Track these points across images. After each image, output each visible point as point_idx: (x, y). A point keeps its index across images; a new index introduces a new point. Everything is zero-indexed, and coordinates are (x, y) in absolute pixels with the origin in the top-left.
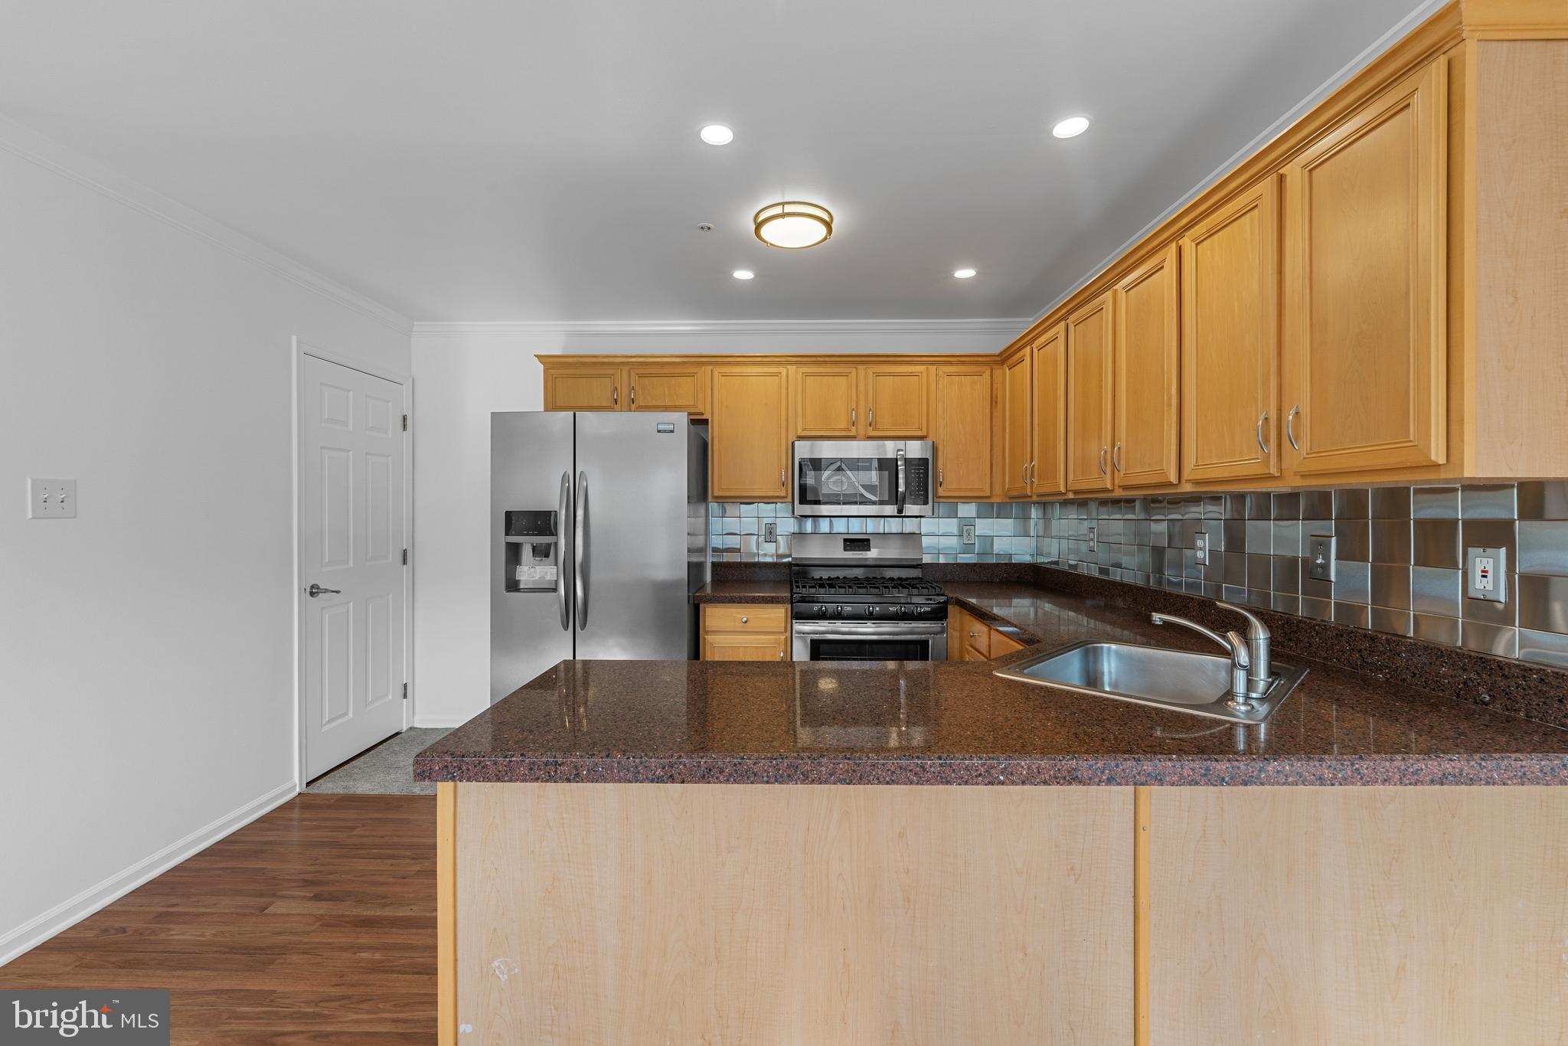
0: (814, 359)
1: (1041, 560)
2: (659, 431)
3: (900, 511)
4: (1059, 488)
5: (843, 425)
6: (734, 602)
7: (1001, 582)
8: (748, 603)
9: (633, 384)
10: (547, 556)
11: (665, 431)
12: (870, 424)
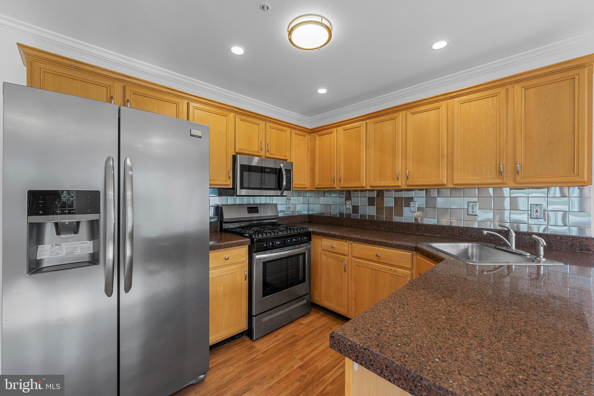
0: (244, 112)
1: (310, 213)
2: (192, 135)
3: (282, 193)
4: (363, 185)
5: (257, 150)
6: (221, 248)
7: (300, 223)
8: (229, 247)
9: (128, 97)
10: (76, 232)
11: (196, 136)
12: (268, 151)
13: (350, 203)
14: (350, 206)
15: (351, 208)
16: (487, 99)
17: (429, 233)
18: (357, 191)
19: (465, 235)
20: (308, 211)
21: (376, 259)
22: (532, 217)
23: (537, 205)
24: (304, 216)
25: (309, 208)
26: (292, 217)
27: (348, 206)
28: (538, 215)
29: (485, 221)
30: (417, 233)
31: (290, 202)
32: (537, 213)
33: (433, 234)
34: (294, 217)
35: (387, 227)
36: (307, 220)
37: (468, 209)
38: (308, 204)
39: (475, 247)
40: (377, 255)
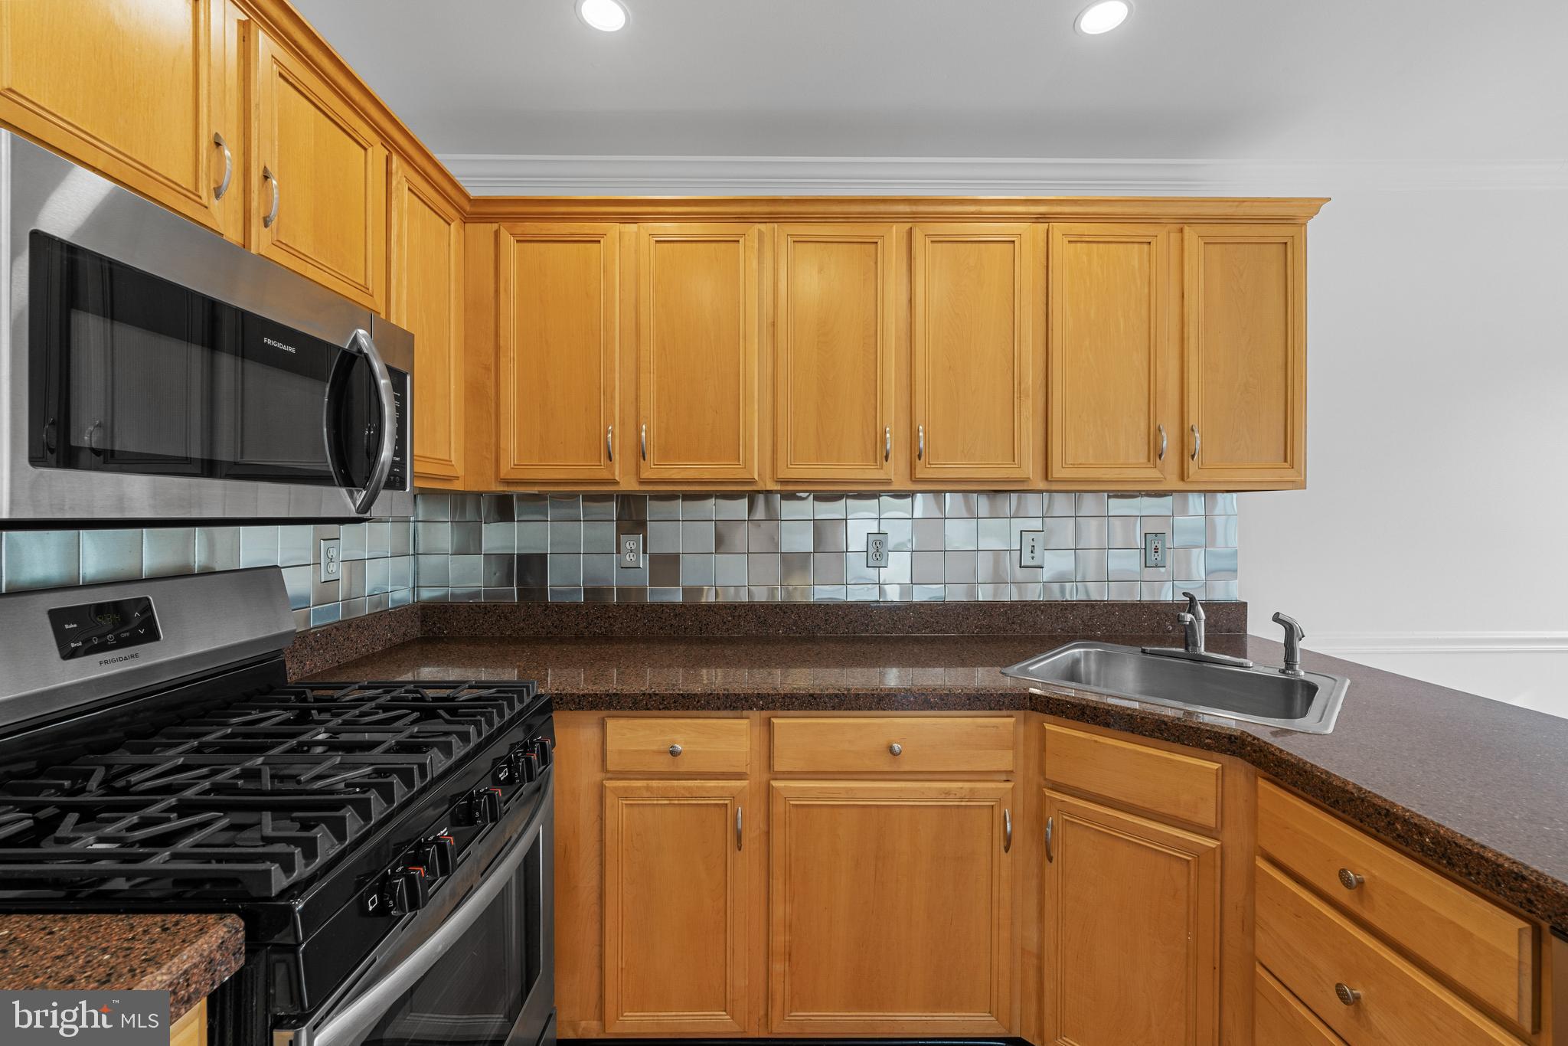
1: (426, 594)
12: (266, 222)
13: (638, 546)
14: (638, 557)
15: (643, 562)
16: (1129, 246)
17: (928, 630)
18: (671, 497)
19: (1020, 625)
20: (416, 587)
21: (884, 764)
22: (1148, 565)
23: (1156, 534)
24: (402, 613)
25: (417, 574)
26: (350, 626)
27: (629, 558)
28: (1159, 559)
29: (1061, 580)
30: (894, 634)
31: (333, 553)
32: (1156, 554)
33: (938, 632)
34: (358, 626)
35: (795, 623)
36: (416, 632)
37: (1021, 550)
38: (416, 554)
39: (1092, 657)
40: (891, 750)
